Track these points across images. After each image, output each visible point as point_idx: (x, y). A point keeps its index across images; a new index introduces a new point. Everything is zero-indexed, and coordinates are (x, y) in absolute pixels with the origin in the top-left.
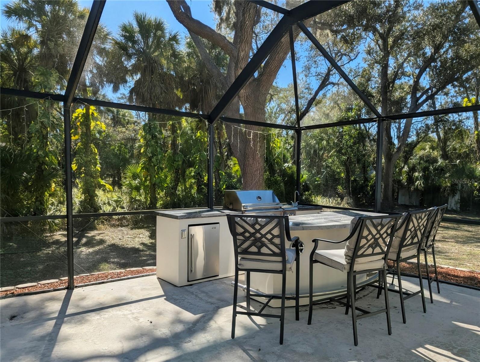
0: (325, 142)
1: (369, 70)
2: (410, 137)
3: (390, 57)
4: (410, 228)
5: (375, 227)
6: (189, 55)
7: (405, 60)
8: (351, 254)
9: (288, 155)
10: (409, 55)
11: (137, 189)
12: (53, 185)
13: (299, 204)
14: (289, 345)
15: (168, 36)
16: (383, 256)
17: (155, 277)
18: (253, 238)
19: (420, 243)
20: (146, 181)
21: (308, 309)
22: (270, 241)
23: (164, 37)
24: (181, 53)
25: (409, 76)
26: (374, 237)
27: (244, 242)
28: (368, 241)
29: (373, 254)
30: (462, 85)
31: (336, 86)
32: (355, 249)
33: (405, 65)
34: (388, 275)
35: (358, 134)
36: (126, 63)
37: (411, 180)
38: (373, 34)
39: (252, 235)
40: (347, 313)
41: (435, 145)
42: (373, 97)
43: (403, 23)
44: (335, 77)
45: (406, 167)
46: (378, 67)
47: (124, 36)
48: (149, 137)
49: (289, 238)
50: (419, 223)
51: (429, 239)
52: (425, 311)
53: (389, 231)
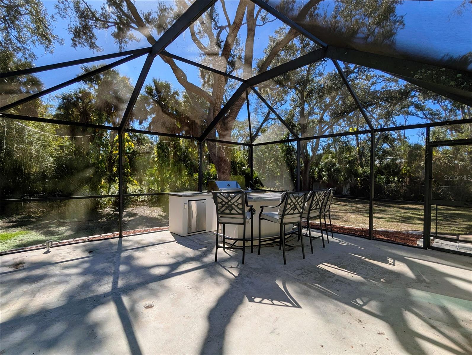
0: (267, 154)
1: (293, 111)
2: (318, 151)
3: (306, 103)
4: (314, 200)
5: (295, 198)
6: (185, 102)
7: (314, 105)
8: (281, 214)
9: (245, 162)
10: (317, 102)
11: (153, 183)
12: (103, 181)
13: (252, 189)
14: (247, 265)
15: (172, 92)
16: (299, 215)
17: (169, 232)
18: (227, 205)
19: (321, 208)
20: (158, 178)
21: (258, 247)
22: (237, 206)
23: (170, 92)
24: (180, 101)
25: (317, 115)
26: (294, 203)
27: (222, 207)
28: (291, 206)
29: (294, 214)
30: (349, 120)
31: (274, 120)
32: (284, 210)
33: (315, 108)
34: (303, 229)
35: (288, 149)
36: (147, 107)
37: (320, 177)
38: (295, 90)
39: (227, 203)
40: (280, 249)
41: (334, 156)
42: (296, 127)
43: (312, 84)
44: (272, 116)
45: (317, 169)
46: (298, 109)
47: (147, 92)
48: (160, 151)
49: (247, 206)
50: (319, 197)
51: (327, 207)
52: (324, 247)
53: (303, 201)
